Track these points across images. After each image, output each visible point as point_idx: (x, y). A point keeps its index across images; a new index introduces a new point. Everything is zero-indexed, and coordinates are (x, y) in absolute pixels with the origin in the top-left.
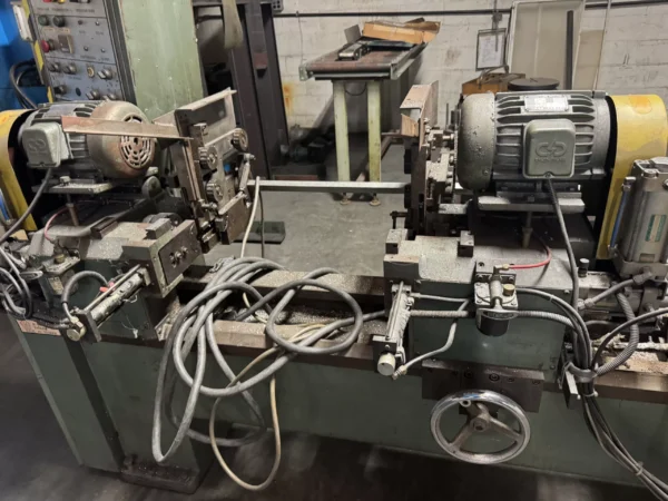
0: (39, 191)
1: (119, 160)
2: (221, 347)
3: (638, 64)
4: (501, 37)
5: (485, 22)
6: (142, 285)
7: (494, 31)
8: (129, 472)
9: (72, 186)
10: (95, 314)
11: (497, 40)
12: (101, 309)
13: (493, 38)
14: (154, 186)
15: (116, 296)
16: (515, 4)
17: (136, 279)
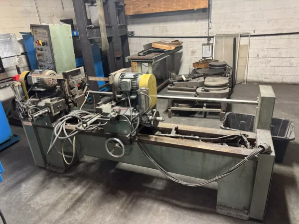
0: (29, 90)
1: (48, 84)
2: (66, 129)
3: (263, 57)
4: (211, 46)
5: (205, 41)
6: (48, 112)
7: (208, 44)
8: (47, 167)
9: (37, 89)
10: (35, 116)
11: (209, 48)
12: (37, 115)
13: (208, 47)
14: (59, 90)
15: (41, 113)
16: (215, 35)
17: (47, 111)
